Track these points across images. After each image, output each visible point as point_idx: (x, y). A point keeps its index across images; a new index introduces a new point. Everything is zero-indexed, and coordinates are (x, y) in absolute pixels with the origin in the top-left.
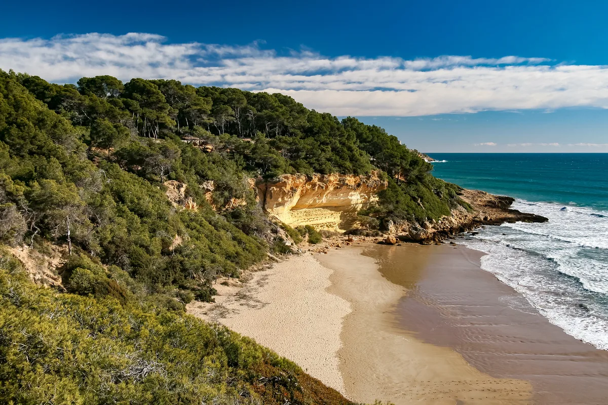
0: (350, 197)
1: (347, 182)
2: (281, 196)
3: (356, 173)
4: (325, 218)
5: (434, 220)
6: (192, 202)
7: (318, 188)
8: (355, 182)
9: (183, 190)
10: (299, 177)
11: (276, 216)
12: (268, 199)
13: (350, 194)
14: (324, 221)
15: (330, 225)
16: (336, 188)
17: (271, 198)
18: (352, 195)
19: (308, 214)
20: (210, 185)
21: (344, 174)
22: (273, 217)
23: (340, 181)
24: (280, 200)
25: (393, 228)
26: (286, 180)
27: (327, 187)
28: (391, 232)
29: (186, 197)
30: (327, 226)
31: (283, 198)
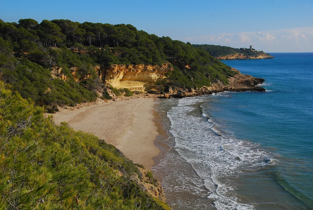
0: (150, 76)
1: (148, 68)
2: (112, 74)
3: (153, 64)
4: (139, 85)
5: (197, 88)
6: (64, 76)
7: (132, 71)
8: (153, 68)
9: (60, 70)
10: (122, 66)
11: (110, 83)
12: (106, 75)
13: (150, 74)
14: (137, 86)
15: (140, 89)
16: (142, 71)
17: (107, 75)
18: (151, 75)
19: (129, 83)
20: (74, 69)
21: (147, 65)
22: (108, 84)
23: (144, 68)
24: (112, 76)
25: (172, 91)
26: (114, 67)
27: (137, 71)
28: (170, 93)
29: (61, 73)
30: (139, 89)
31: (113, 75)
